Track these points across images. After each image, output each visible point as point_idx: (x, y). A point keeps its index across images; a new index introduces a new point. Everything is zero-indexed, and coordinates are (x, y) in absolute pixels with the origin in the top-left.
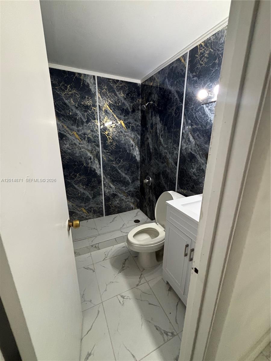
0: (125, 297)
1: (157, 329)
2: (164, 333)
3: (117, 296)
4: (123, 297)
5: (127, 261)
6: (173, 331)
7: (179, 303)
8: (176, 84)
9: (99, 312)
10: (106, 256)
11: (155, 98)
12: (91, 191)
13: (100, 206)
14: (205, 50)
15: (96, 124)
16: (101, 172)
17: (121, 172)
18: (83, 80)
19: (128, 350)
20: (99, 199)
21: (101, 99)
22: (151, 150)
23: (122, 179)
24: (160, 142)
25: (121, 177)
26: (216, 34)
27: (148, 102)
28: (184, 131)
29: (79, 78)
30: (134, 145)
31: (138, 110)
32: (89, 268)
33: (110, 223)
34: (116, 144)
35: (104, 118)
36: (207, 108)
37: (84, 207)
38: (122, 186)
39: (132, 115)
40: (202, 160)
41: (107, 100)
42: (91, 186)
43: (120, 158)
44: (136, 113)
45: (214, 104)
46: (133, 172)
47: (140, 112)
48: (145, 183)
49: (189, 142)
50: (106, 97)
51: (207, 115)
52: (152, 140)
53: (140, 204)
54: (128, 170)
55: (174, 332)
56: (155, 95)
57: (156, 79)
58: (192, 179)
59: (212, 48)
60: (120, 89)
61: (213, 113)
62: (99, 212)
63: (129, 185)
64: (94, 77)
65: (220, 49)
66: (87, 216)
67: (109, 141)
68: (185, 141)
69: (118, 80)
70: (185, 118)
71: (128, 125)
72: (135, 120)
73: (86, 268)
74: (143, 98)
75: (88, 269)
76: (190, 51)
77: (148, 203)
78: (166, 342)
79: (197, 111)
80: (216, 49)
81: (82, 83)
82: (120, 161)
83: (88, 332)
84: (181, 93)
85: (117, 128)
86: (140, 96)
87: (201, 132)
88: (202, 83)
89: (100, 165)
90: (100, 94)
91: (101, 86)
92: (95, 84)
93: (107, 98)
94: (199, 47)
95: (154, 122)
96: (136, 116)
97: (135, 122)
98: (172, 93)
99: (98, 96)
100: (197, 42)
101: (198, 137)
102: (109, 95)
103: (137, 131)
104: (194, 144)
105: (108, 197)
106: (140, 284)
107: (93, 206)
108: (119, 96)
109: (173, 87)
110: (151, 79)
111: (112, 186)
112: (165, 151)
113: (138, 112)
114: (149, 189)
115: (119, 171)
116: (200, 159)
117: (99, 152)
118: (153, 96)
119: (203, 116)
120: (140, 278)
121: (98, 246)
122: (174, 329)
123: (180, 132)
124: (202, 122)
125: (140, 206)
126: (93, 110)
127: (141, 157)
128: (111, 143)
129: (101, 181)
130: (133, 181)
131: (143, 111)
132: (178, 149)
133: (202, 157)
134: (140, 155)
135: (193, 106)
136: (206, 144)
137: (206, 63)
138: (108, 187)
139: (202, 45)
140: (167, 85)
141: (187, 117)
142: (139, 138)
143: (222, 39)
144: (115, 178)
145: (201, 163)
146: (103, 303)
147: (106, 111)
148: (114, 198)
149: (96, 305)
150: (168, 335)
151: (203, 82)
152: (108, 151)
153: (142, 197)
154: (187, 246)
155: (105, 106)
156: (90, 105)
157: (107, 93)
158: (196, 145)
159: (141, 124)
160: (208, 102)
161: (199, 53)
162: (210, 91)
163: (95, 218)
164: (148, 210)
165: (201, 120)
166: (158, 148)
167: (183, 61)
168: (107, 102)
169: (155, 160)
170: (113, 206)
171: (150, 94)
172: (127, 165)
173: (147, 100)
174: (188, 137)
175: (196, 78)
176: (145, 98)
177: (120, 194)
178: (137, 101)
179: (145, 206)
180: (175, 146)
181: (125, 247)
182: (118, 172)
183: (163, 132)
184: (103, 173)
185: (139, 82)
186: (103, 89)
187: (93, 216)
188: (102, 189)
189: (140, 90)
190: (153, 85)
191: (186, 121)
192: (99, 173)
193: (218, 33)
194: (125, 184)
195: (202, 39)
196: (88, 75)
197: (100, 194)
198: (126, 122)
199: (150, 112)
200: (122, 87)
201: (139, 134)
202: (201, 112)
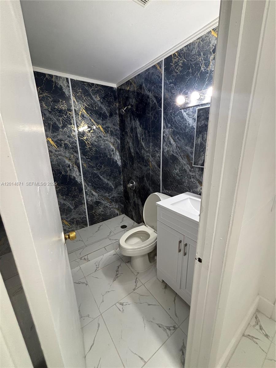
0: (124, 304)
1: (160, 327)
2: (166, 329)
3: (115, 304)
4: (122, 304)
5: (120, 267)
6: (175, 324)
7: (176, 297)
8: (154, 89)
9: (99, 325)
10: (97, 267)
11: (132, 102)
12: (72, 201)
13: (83, 216)
14: (179, 59)
15: (73, 129)
16: (81, 179)
17: (103, 178)
18: (55, 82)
19: (135, 354)
20: (82, 209)
21: (76, 103)
22: (133, 154)
23: (104, 185)
24: (142, 146)
25: (103, 183)
26: (188, 46)
27: (126, 106)
28: (164, 135)
29: (50, 80)
30: (114, 150)
31: (116, 114)
32: (80, 282)
33: (96, 232)
34: (96, 150)
35: (81, 123)
36: (184, 113)
37: (65, 219)
38: (105, 193)
39: (110, 119)
40: (184, 161)
41: (83, 104)
42: (71, 196)
43: (101, 163)
44: (114, 117)
45: (191, 109)
46: (115, 178)
47: (118, 116)
48: (129, 188)
49: (170, 145)
50: (81, 101)
51: (186, 119)
52: (133, 144)
53: (125, 209)
54: (110, 175)
55: (175, 326)
56: (133, 99)
57: (133, 83)
58: (175, 179)
59: (185, 58)
60: (95, 93)
61: (191, 118)
62: (82, 223)
63: (112, 190)
64: (67, 79)
65: (193, 60)
66: (69, 228)
67: (88, 146)
68: (167, 144)
69: (94, 84)
70: (165, 122)
71: (106, 130)
72: (114, 125)
73: (77, 283)
74: (120, 103)
75: (79, 284)
76: (165, 59)
77: (133, 207)
78: (170, 337)
79: (175, 115)
80: (189, 60)
81: (54, 86)
82: (101, 167)
83: (91, 347)
84: (160, 98)
85: (95, 133)
86: (117, 100)
87: (181, 135)
88: (179, 90)
89: (80, 173)
90: (76, 98)
91: (76, 89)
92: (69, 87)
93: (83, 102)
94: (173, 56)
95: (134, 126)
96: (114, 120)
97: (114, 127)
98: (150, 98)
99: (73, 100)
100: (171, 52)
101: (179, 139)
102: (85, 99)
103: (116, 135)
104: (175, 146)
105: (91, 205)
106: (136, 288)
107: (75, 216)
108: (96, 100)
109: (151, 92)
110: (128, 83)
111: (94, 193)
112: (147, 154)
113: (116, 116)
114: (134, 194)
115: (101, 177)
116: (182, 160)
117: (78, 159)
118: (131, 100)
119: (182, 120)
120: (135, 282)
121: (87, 257)
122: (175, 323)
123: (161, 135)
124: (182, 126)
125: (125, 211)
126: (68, 114)
127: (123, 161)
128: (91, 148)
129: (83, 189)
130: (116, 187)
131: (121, 116)
132: (160, 152)
133: (183, 158)
134: (121, 159)
135: (172, 110)
136: (186, 146)
137: (181, 72)
138: (91, 195)
139: (175, 54)
140: (144, 90)
141: (167, 121)
142: (118, 142)
143: (194, 51)
144: (97, 185)
145: (183, 164)
146: (102, 314)
147: (83, 116)
148: (97, 205)
149: (95, 318)
150: (170, 329)
151: (179, 88)
152: (88, 157)
153: (127, 202)
154: (180, 242)
155: (81, 110)
156: (65, 109)
157: (82, 97)
158: (177, 147)
159: (120, 128)
160: (186, 107)
161: (174, 62)
162: (186, 97)
163: (79, 229)
164: (134, 215)
165: (180, 124)
166: (140, 152)
167: (158, 68)
168: (83, 106)
169: (137, 164)
170: (97, 214)
171: (127, 98)
172: (109, 170)
173: (125, 105)
174: (169, 140)
175: (173, 84)
176: (121, 102)
177: (104, 201)
178: (114, 105)
179: (131, 210)
180: (156, 149)
181: (115, 254)
182: (100, 179)
183: (144, 135)
184: (84, 181)
185: (114, 86)
186: (77, 93)
187: (77, 228)
188: (84, 198)
189: (117, 94)
190: (130, 90)
191: (166, 125)
192: (79, 181)
193: (190, 45)
194: (108, 190)
195: (175, 49)
196: (60, 77)
197: (82, 204)
198: (104, 127)
199: (129, 117)
200: (98, 90)
201: (118, 138)
202: (180, 116)
